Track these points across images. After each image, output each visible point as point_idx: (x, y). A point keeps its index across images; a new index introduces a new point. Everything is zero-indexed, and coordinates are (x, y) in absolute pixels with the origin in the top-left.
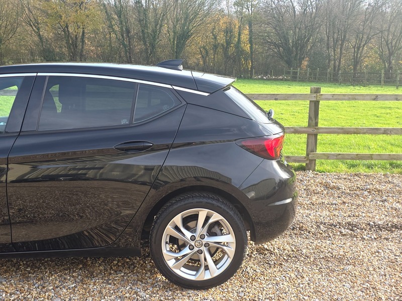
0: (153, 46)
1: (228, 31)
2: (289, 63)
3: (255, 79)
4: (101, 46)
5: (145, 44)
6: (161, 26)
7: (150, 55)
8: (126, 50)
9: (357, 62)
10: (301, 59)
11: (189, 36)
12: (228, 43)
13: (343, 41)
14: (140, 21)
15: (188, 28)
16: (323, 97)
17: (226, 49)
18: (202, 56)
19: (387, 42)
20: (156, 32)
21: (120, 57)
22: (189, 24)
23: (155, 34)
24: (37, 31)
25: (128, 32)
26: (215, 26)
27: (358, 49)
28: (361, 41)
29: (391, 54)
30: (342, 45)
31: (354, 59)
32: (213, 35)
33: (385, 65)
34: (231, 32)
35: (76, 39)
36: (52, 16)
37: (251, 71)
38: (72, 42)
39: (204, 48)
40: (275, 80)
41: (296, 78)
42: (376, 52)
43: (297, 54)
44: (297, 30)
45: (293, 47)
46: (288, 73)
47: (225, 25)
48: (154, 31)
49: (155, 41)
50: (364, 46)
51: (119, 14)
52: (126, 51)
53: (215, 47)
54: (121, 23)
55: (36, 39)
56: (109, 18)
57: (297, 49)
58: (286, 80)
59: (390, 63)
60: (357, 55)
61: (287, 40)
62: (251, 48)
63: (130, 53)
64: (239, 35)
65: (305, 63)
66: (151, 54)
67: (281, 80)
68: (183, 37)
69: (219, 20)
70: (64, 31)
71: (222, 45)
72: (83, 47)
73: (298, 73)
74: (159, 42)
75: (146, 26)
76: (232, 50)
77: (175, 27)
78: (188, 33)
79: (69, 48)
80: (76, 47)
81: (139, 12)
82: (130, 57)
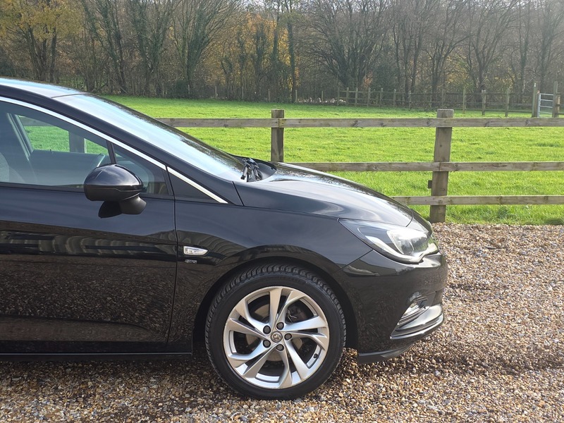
0: (154, 58)
1: (260, 37)
2: (344, 81)
3: (299, 104)
4: (80, 57)
5: (143, 54)
6: (165, 30)
7: (151, 70)
8: (116, 63)
9: (436, 78)
10: (361, 76)
11: (206, 44)
12: (260, 53)
13: (417, 50)
14: (135, 22)
15: (203, 32)
16: (287, 122)
17: (257, 62)
18: (225, 71)
19: (476, 51)
20: (158, 38)
23: (158, 41)
25: (118, 37)
26: (241, 30)
27: (439, 60)
28: (442, 50)
29: (482, 67)
30: (416, 56)
31: (433, 74)
32: (239, 42)
33: (475, 83)
34: (264, 37)
35: (45, 47)
36: (9, 16)
37: (293, 92)
38: (39, 53)
39: (227, 60)
40: (325, 105)
41: (354, 101)
42: (463, 65)
43: (355, 69)
44: (355, 36)
45: (349, 58)
46: (343, 95)
47: (254, 28)
48: (156, 37)
49: (157, 50)
50: (446, 56)
51: (105, 12)
52: (116, 65)
53: (243, 59)
54: (108, 25)
56: (90, 18)
57: (354, 61)
58: (341, 105)
59: (481, 79)
60: (437, 70)
61: (340, 49)
62: (292, 60)
63: (121, 68)
64: (276, 42)
65: (368, 81)
66: (152, 68)
67: (335, 104)
68: (197, 45)
69: (246, 21)
70: (26, 36)
71: (252, 56)
72: (54, 60)
73: (356, 95)
74: (163, 51)
75: (143, 30)
76: (265, 63)
77: (184, 30)
78: (203, 39)
79: (34, 60)
80: (45, 59)
81: (133, 10)
82: (122, 73)
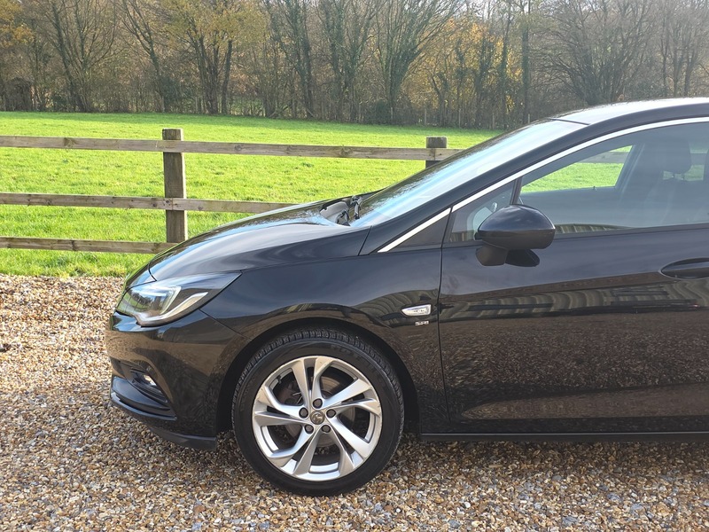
0: (351, 74)
1: (486, 47)
5: (336, 70)
6: (365, 38)
8: (303, 79)
11: (414, 56)
12: (484, 67)
13: (691, 64)
14: (329, 28)
15: (414, 41)
17: (479, 78)
18: (436, 89)
20: (357, 48)
21: (292, 92)
22: (417, 32)
23: (355, 52)
24: (148, 46)
25: (307, 48)
26: (460, 38)
30: (689, 71)
32: (458, 53)
34: (491, 47)
35: (216, 60)
36: (178, 21)
38: (210, 67)
39: (441, 76)
45: (601, 73)
47: (479, 35)
48: (354, 47)
49: (353, 64)
52: (302, 83)
53: (461, 74)
54: (296, 31)
55: (146, 60)
56: (275, 26)
61: (588, 60)
62: (525, 75)
63: (309, 86)
64: (504, 53)
68: (401, 60)
70: (195, 46)
71: (474, 71)
72: (227, 76)
75: (340, 38)
76: (491, 80)
77: (390, 38)
78: (412, 50)
79: (203, 75)
80: (217, 74)
82: (310, 92)
